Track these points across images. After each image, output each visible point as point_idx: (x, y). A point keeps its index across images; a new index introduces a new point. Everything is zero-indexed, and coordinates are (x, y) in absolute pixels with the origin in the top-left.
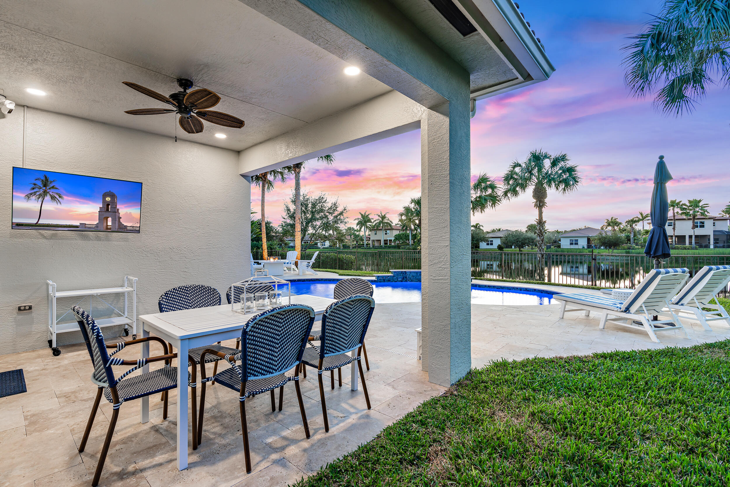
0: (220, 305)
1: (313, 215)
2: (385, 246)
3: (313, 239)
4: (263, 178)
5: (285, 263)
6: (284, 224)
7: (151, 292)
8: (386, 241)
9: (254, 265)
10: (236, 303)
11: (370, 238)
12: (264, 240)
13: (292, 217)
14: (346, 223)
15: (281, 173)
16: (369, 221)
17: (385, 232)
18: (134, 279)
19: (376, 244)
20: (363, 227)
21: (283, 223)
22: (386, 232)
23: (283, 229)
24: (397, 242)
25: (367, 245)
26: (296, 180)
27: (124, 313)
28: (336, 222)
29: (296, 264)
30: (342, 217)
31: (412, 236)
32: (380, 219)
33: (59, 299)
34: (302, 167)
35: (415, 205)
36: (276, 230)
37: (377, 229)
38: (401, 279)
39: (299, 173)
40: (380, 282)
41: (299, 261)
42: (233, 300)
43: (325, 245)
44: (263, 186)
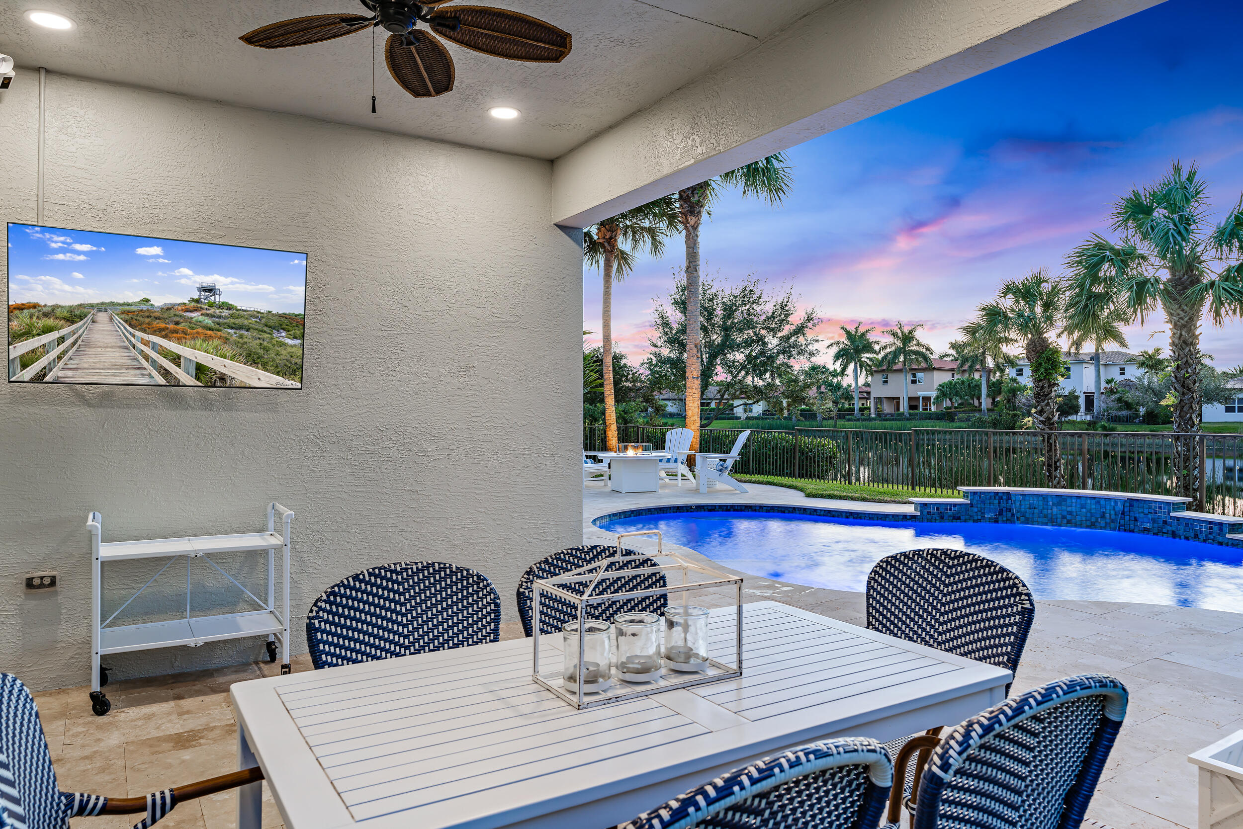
0: (495, 640)
1: (727, 337)
2: (910, 414)
3: (726, 396)
4: (606, 244)
5: (661, 461)
6: (654, 359)
7: (331, 547)
8: (913, 403)
9: (586, 463)
10: (547, 633)
11: (869, 393)
12: (610, 400)
13: (677, 340)
14: (812, 354)
15: (652, 231)
16: (868, 348)
17: (910, 377)
18: (288, 512)
19: (887, 409)
20: (852, 365)
21: (652, 356)
22: (914, 375)
23: (653, 373)
24: (946, 403)
25: (861, 410)
26: (688, 247)
27: (266, 600)
28: (786, 352)
29: (690, 462)
30: (801, 340)
31: (988, 387)
32: (899, 343)
33: (108, 565)
34: (704, 211)
35: (1017, 301)
36: (633, 374)
37: (890, 370)
38: (992, 515)
39: (695, 228)
40: (930, 520)
41: (699, 456)
42: (536, 624)
43: (751, 411)
44: (608, 266)
